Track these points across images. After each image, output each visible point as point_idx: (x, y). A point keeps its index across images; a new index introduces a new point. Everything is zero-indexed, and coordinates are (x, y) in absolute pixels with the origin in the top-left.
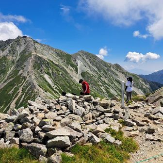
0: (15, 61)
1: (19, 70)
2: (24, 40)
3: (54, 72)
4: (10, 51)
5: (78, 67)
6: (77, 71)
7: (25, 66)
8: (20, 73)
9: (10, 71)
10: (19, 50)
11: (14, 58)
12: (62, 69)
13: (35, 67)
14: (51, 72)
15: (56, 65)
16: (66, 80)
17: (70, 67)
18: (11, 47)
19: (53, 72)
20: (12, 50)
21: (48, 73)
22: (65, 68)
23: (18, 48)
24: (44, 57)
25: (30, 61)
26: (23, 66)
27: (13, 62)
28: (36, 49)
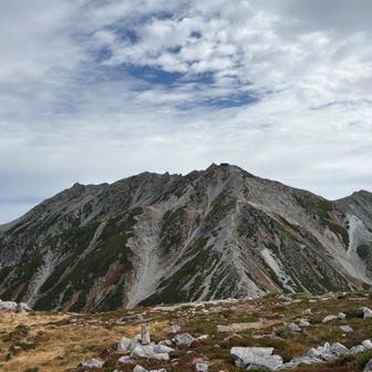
0: (202, 218)
1: (208, 239)
2: (222, 173)
3: (286, 243)
4: (192, 197)
5: (351, 232)
6: (346, 241)
7: (220, 229)
8: (209, 244)
9: (190, 239)
10: (212, 193)
11: (200, 211)
12: (307, 236)
13: (241, 231)
14: (278, 242)
15: (292, 226)
16: (315, 263)
17: (327, 231)
18: (195, 189)
19: (282, 245)
20: (197, 194)
21: (271, 247)
22: (316, 234)
23: (209, 190)
24: (265, 209)
25: (233, 217)
26: (216, 229)
27: (198, 220)
28: (246, 191)
